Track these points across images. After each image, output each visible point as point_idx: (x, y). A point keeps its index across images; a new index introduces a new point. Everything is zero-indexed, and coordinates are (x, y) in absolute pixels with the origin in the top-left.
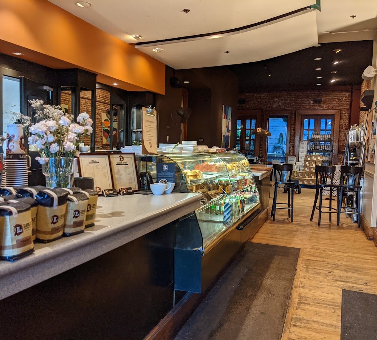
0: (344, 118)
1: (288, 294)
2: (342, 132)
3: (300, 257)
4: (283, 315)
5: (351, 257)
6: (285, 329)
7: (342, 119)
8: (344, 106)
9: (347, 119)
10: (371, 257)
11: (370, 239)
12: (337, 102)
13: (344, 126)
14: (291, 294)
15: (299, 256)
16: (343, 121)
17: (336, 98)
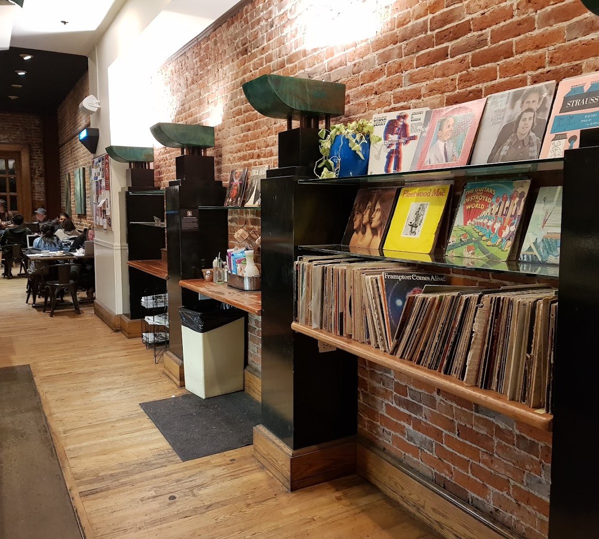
0: (35, 158)
1: (44, 426)
2: (36, 180)
3: (35, 376)
4: (52, 452)
5: (104, 358)
6: (63, 467)
7: (34, 159)
8: (34, 139)
9: (40, 160)
10: (127, 353)
11: (117, 331)
12: (21, 131)
13: (37, 170)
14: (49, 426)
15: (33, 375)
16: (35, 162)
17: (19, 126)
